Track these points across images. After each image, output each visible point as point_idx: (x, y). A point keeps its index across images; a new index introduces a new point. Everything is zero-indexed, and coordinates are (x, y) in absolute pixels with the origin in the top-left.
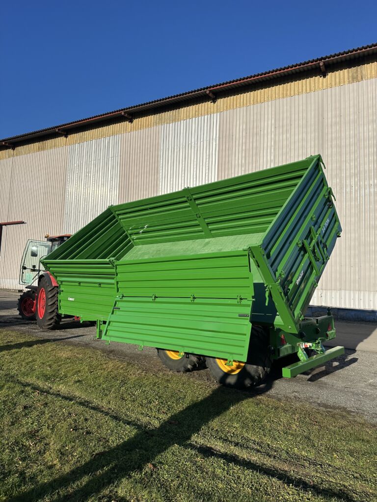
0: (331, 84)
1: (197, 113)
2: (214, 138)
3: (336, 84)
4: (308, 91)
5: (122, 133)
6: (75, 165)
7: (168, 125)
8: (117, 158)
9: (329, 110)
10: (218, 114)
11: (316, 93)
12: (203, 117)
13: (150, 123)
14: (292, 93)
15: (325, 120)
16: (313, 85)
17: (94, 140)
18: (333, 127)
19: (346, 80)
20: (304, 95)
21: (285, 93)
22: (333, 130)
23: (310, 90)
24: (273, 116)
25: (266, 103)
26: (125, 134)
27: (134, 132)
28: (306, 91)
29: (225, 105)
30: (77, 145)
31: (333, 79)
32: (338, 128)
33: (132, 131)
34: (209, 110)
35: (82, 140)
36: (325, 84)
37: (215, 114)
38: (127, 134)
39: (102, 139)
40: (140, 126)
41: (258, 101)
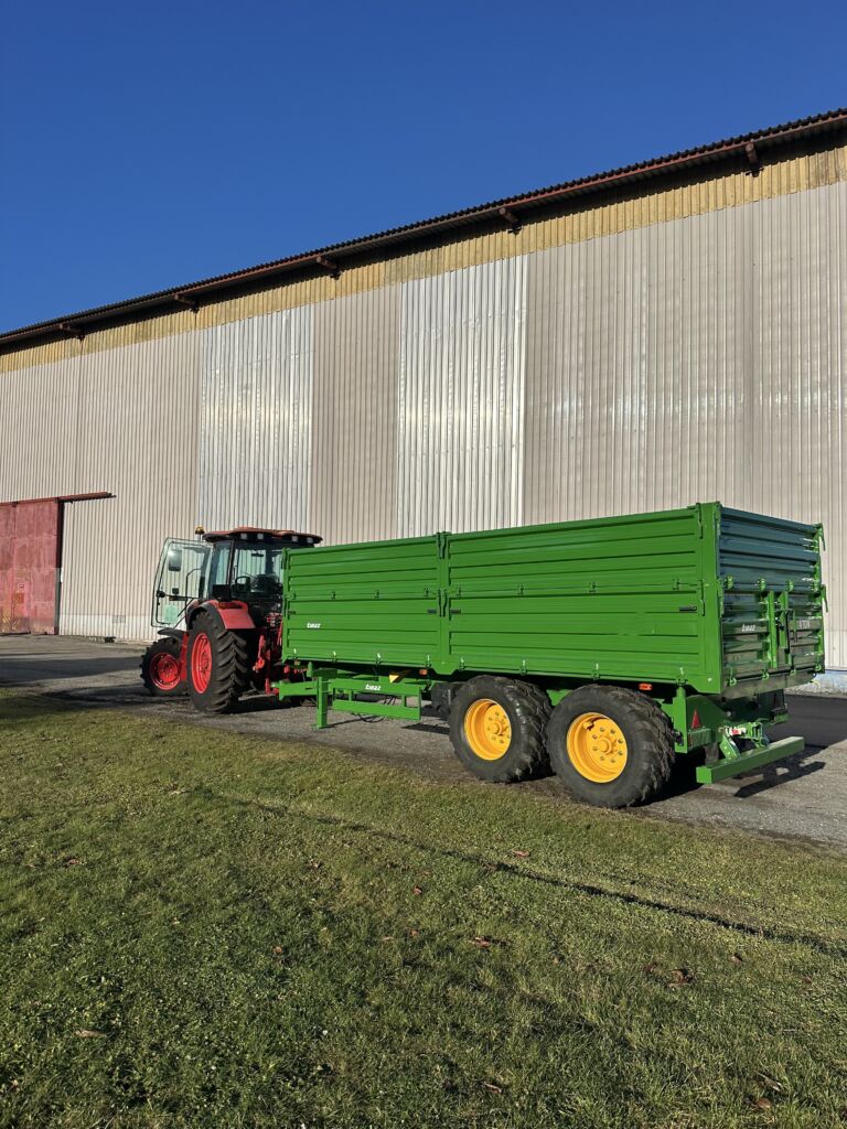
0: (770, 190)
1: (479, 256)
2: (517, 308)
3: (780, 190)
4: (720, 205)
5: (317, 300)
6: (218, 372)
7: (416, 282)
8: (307, 355)
9: (766, 246)
10: (526, 257)
11: (738, 209)
12: (491, 265)
13: (376, 279)
14: (685, 210)
15: (758, 270)
16: (730, 193)
17: (256, 318)
18: (775, 284)
19: (804, 181)
20: (712, 214)
21: (669, 209)
22: (775, 291)
23: (725, 203)
24: (645, 261)
25: (629, 233)
26: (323, 302)
27: (344, 299)
28: (716, 205)
29: (540, 238)
30: (219, 327)
31: (775, 179)
32: (785, 284)
33: (339, 296)
34: (505, 249)
35: (229, 318)
36: (756, 191)
37: (518, 258)
38: (328, 302)
39: (275, 314)
40: (354, 287)
41: (612, 227)
